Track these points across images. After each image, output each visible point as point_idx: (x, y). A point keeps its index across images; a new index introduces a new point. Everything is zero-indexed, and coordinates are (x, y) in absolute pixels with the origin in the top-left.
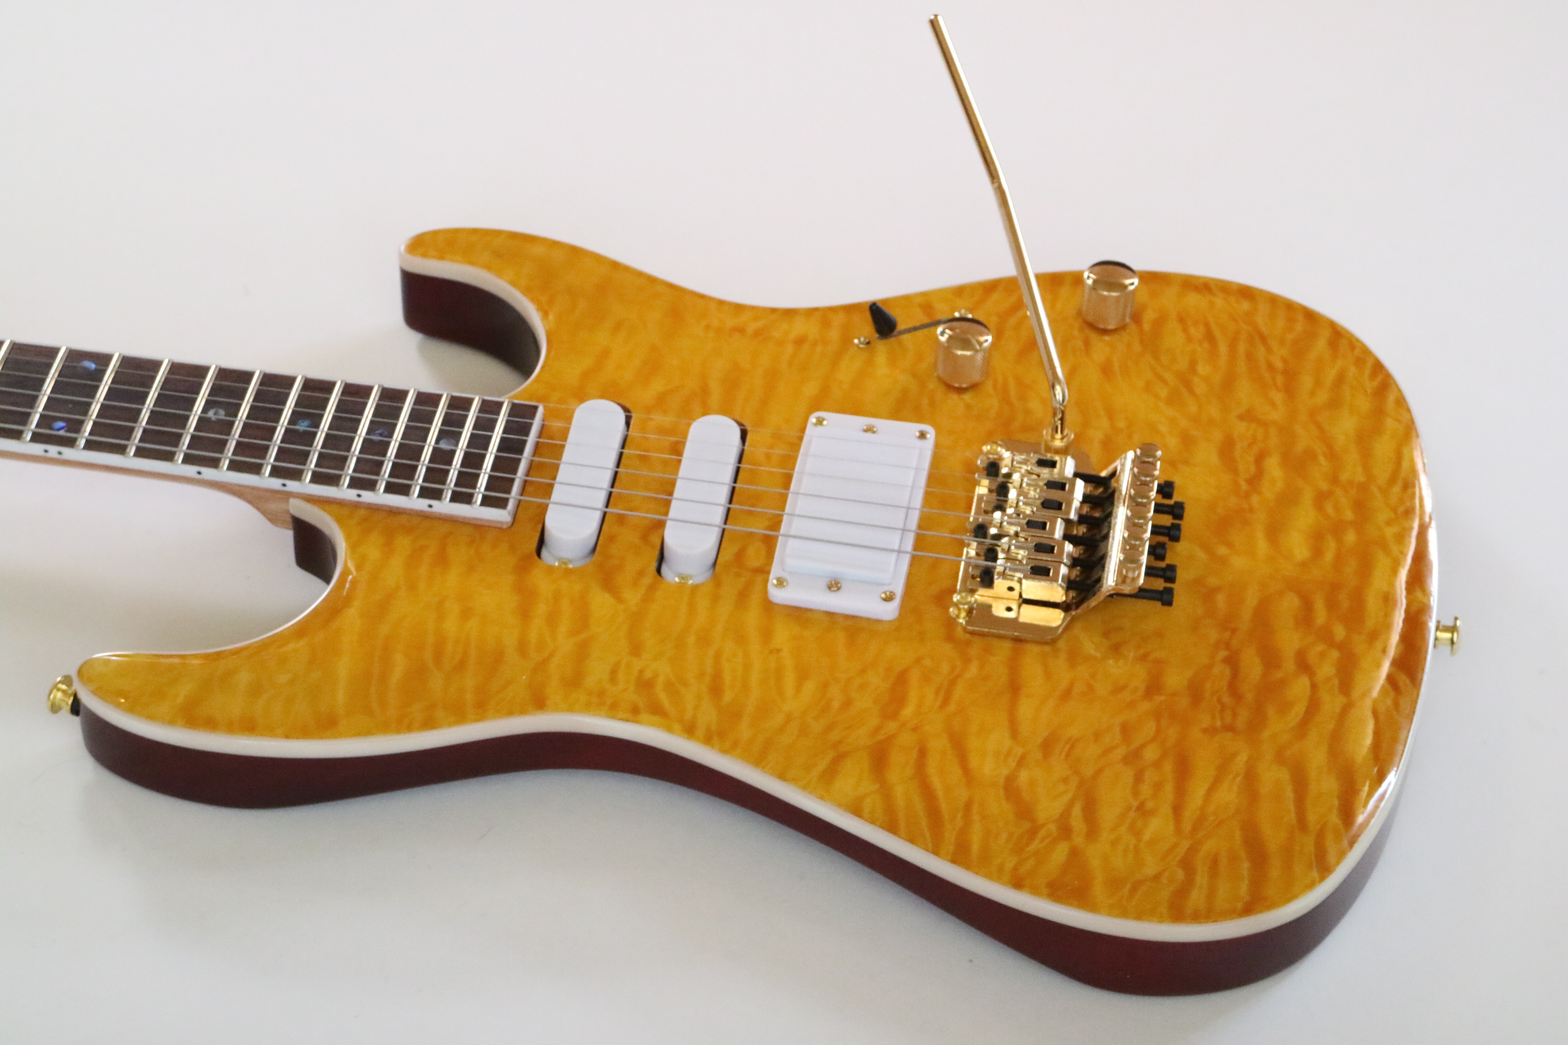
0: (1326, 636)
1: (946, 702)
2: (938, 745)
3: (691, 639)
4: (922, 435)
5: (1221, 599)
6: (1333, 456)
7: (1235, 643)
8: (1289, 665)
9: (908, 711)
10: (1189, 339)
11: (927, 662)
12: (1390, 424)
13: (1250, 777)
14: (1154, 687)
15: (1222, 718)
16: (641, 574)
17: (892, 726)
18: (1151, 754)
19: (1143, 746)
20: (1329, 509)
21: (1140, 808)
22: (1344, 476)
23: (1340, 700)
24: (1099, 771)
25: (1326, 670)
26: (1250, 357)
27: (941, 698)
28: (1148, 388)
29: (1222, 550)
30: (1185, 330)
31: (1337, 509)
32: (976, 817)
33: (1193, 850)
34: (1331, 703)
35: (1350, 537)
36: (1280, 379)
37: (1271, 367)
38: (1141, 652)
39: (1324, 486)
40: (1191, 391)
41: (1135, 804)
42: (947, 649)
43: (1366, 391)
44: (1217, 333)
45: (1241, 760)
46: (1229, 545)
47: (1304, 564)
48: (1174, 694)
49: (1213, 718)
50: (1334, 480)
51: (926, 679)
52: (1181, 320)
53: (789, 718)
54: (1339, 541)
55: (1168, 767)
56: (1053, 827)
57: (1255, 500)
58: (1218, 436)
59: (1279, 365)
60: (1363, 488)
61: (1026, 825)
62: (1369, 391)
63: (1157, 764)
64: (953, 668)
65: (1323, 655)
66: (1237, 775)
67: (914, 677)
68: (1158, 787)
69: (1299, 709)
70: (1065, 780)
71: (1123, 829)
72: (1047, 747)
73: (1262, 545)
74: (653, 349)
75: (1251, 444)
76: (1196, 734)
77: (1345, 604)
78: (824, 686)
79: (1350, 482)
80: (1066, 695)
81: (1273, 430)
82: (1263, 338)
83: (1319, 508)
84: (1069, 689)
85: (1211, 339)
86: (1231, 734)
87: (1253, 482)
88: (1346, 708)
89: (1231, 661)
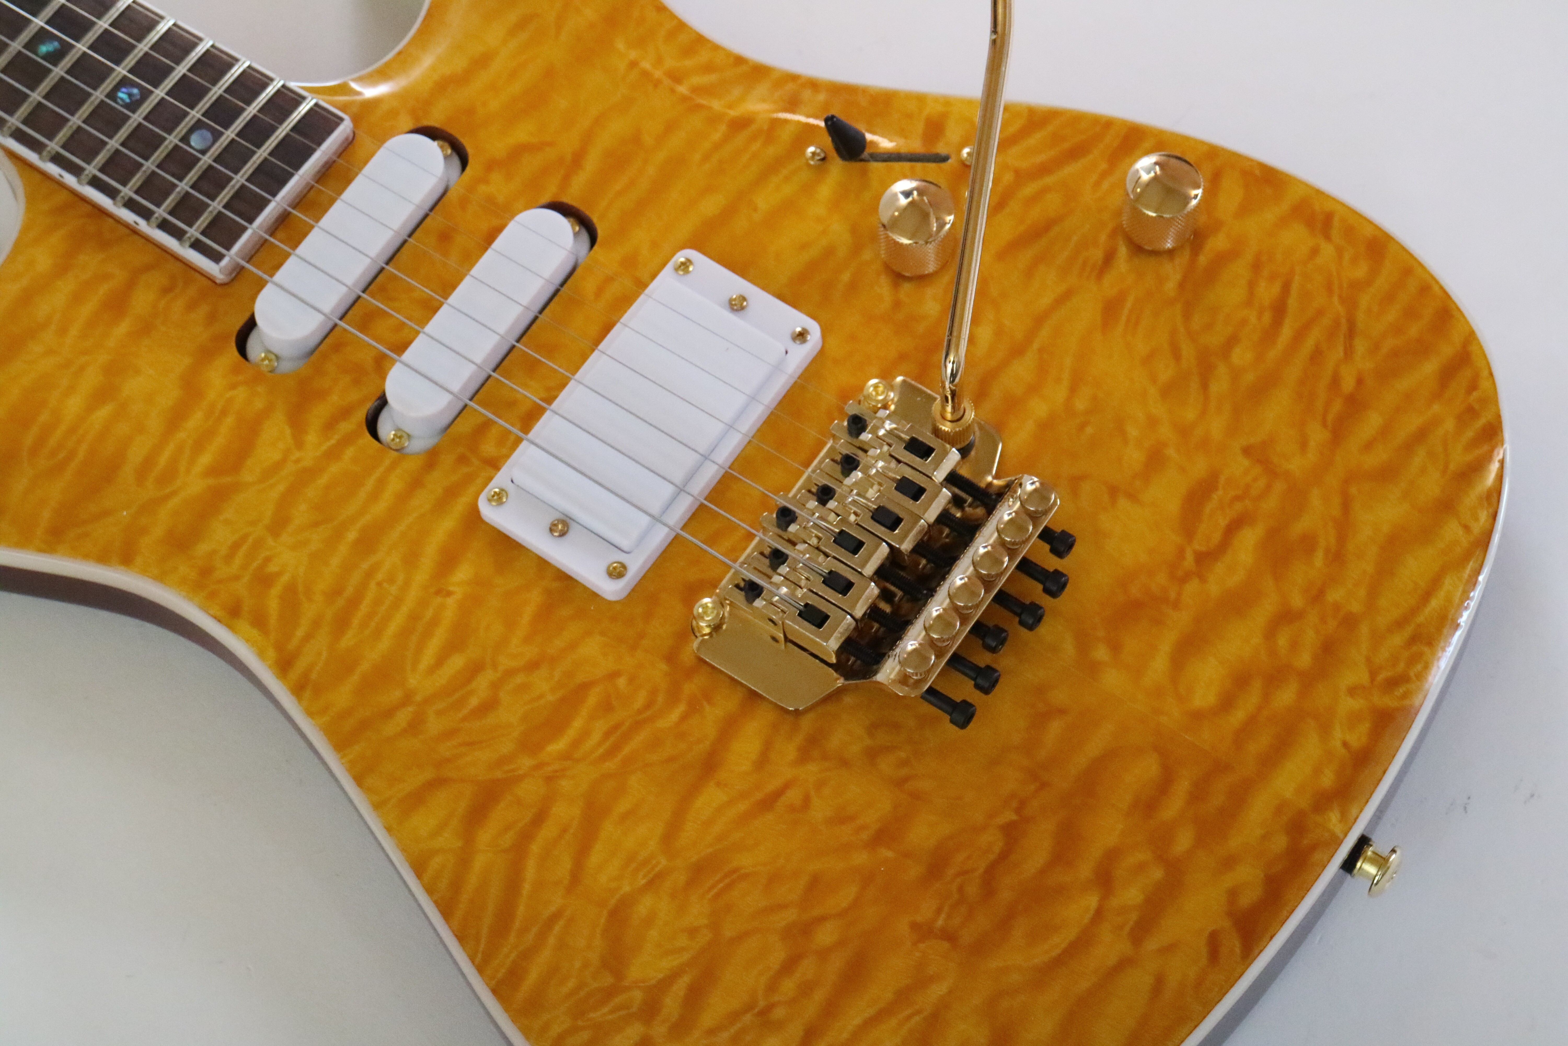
1: (611, 753)
2: (565, 814)
3: (352, 535)
4: (801, 336)
5: (1055, 728)
6: (1337, 557)
7: (1034, 805)
8: (1086, 868)
9: (558, 746)
10: (1249, 302)
11: (622, 682)
12: (1452, 531)
14: (886, 834)
15: (949, 917)
16: (345, 413)
17: (526, 762)
18: (826, 936)
19: (821, 919)
20: (1282, 641)
21: (764, 1012)
22: (1334, 595)
23: (1124, 948)
24: (741, 937)
25: (1131, 895)
26: (1317, 356)
27: (608, 744)
28: (1148, 360)
29: (1101, 653)
30: (1252, 284)
31: (1294, 645)
32: (552, 940)
34: (1109, 948)
35: (1286, 696)
36: (1337, 406)
37: (1336, 381)
38: (904, 772)
39: (1297, 601)
40: (1205, 386)
41: (762, 1004)
42: (658, 672)
43: (1446, 467)
44: (1292, 303)
45: (938, 990)
46: (1116, 648)
47: (1197, 717)
48: (907, 855)
49: (939, 911)
50: (1317, 596)
51: (606, 707)
52: (1256, 266)
53: (407, 700)
54: (1266, 697)
55: (836, 964)
56: (638, 996)
57: (1192, 587)
58: (1199, 467)
59: (1348, 384)
60: (1350, 622)
61: (608, 980)
62: (1452, 467)
63: (824, 954)
64: (650, 704)
65: (1142, 867)
66: (918, 1012)
67: (592, 699)
68: (806, 989)
69: (1058, 942)
70: (692, 932)
71: (725, 1035)
72: (700, 871)
73: (1160, 664)
74: (549, 73)
75: (1237, 498)
76: (902, 926)
77: (1217, 798)
78: (475, 669)
79: (1337, 607)
80: (768, 803)
81: (1279, 487)
82: (1351, 333)
83: (1270, 633)
84: (778, 794)
85: (1279, 310)
86: (946, 945)
87: (1205, 559)
88: (1123, 965)
89: (1013, 832)
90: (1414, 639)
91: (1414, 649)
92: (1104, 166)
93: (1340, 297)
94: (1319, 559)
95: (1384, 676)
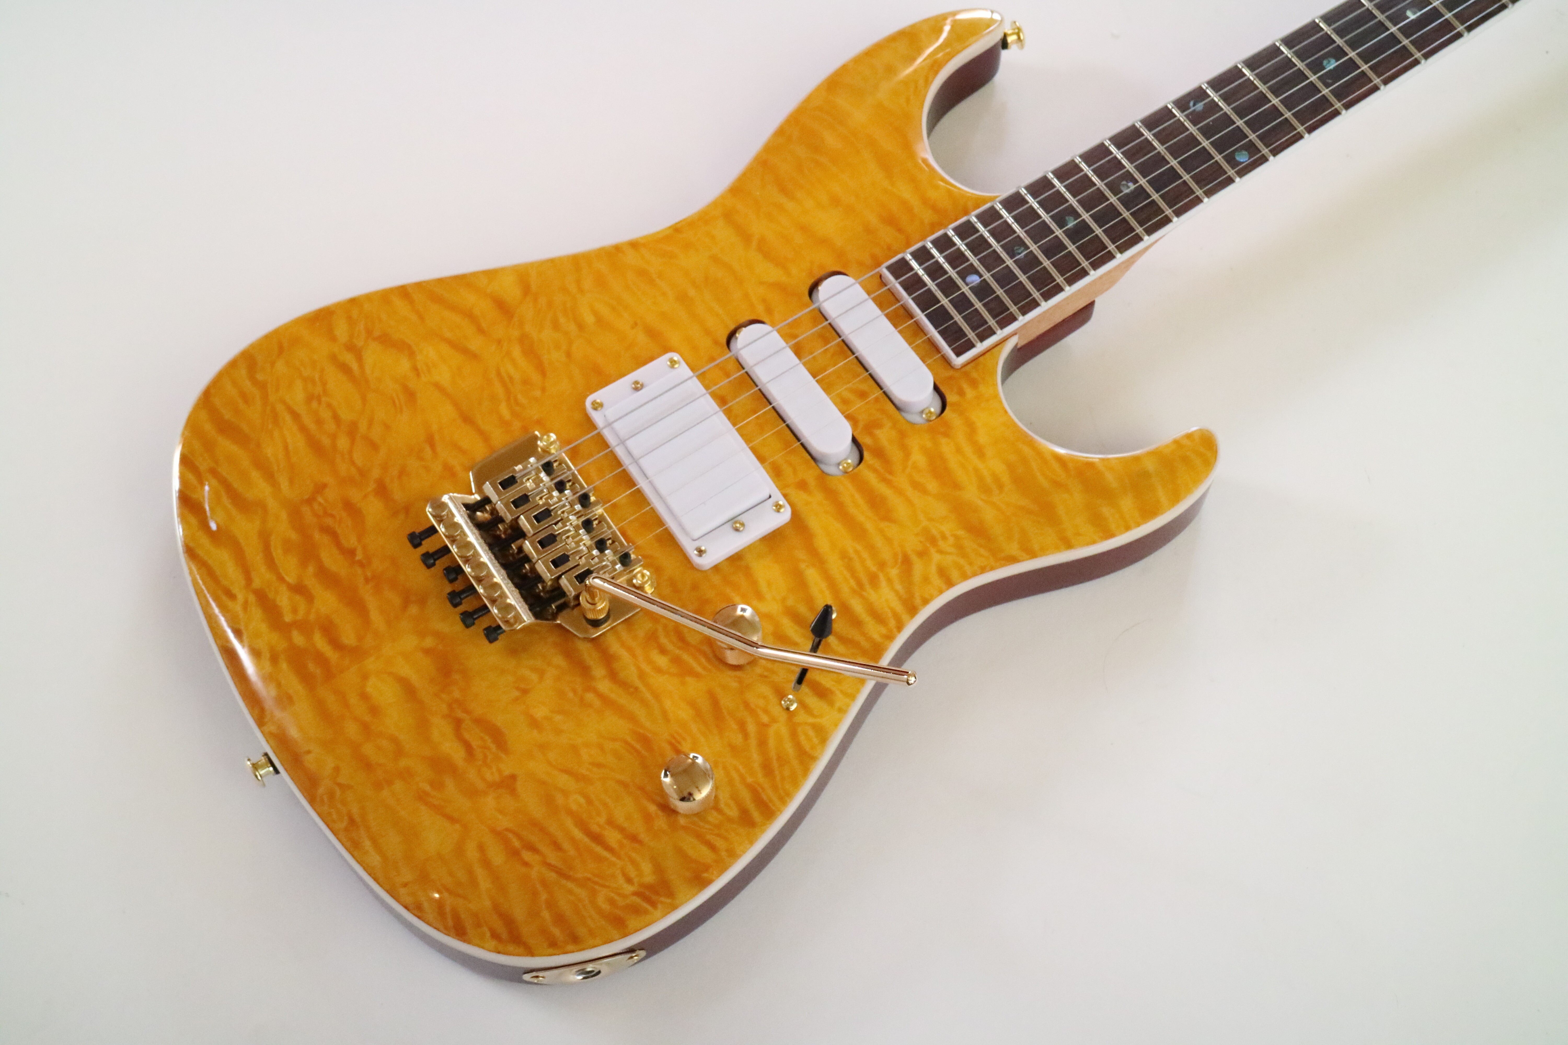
0: (303, 626)
1: (499, 374)
2: (477, 344)
3: (692, 292)
4: (703, 555)
5: (396, 600)
6: (421, 798)
7: (359, 571)
8: (310, 583)
9: (517, 352)
10: (611, 823)
11: (538, 393)
12: (407, 876)
13: (270, 476)
14: (382, 490)
15: (320, 504)
17: (516, 333)
18: (343, 443)
19: (353, 441)
20: (385, 744)
21: (319, 398)
22: (398, 786)
23: (257, 583)
24: (365, 401)
25: (284, 599)
26: (557, 847)
27: (505, 375)
28: (600, 747)
29: (429, 642)
30: (622, 830)
31: (379, 749)
32: (412, 316)
33: (265, 397)
34: (262, 576)
35: (352, 729)
36: (517, 843)
37: (533, 850)
39: (405, 763)
40: (567, 772)
41: (323, 399)
42: (534, 413)
44: (598, 849)
45: (285, 484)
46: (427, 652)
47: (365, 677)
48: (365, 496)
49: (327, 501)
50: (404, 775)
51: (526, 382)
52: (634, 838)
53: (581, 291)
54: (357, 720)
55: (326, 441)
56: (360, 343)
57: (443, 709)
58: (516, 746)
59: (527, 856)
60: (378, 787)
61: (377, 334)
63: (334, 437)
64: (517, 403)
65: (295, 611)
66: (278, 471)
67: (535, 377)
68: (319, 422)
69: (277, 553)
70: (380, 380)
71: (317, 376)
72: (411, 395)
73: (406, 670)
75: (485, 757)
76: (328, 479)
77: (312, 667)
78: (581, 327)
79: (390, 783)
80: (430, 441)
81: (480, 785)
82: (560, 873)
83: (394, 740)
84: (432, 446)
85: (597, 838)
86: (306, 497)
87: (458, 724)
88: (249, 580)
89: (350, 553)
90: (352, 821)
91: (346, 818)
92: (750, 780)
93: (589, 879)
94: (425, 787)
95: (338, 792)
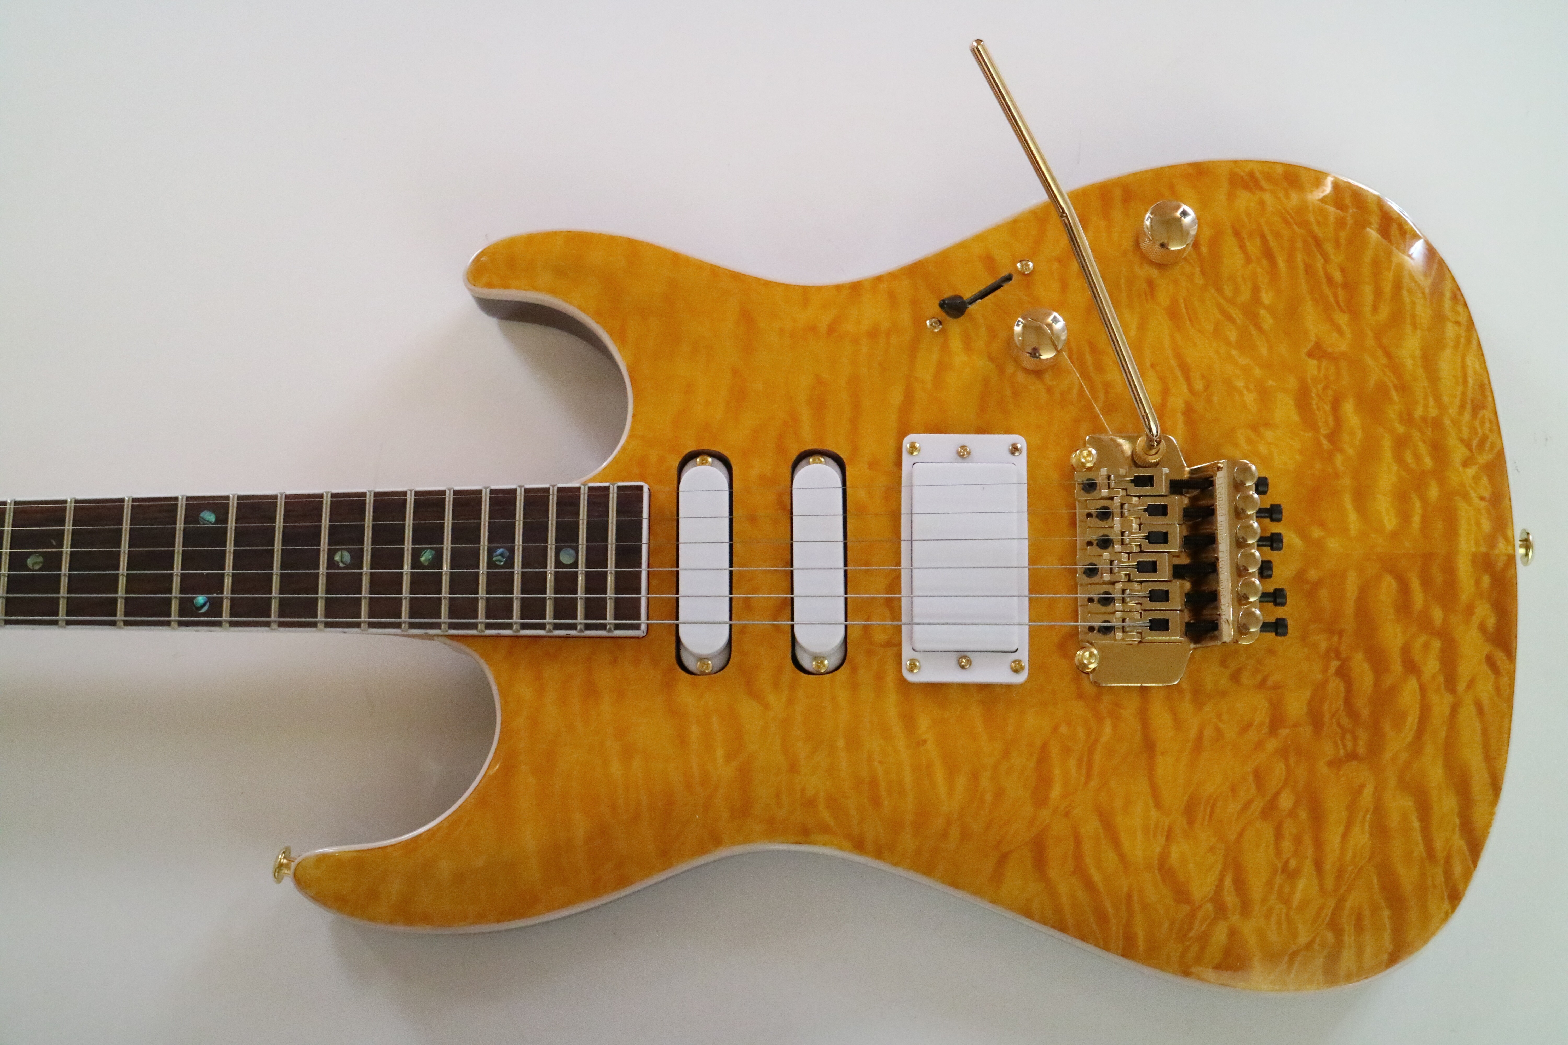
0: (1426, 626)
1: (1089, 776)
2: (1091, 827)
3: (841, 743)
4: (1014, 450)
5: (1324, 594)
6: (1403, 388)
7: (1343, 649)
8: (1397, 667)
9: (1056, 792)
10: (1248, 260)
11: (1063, 729)
12: (1450, 330)
13: (1379, 810)
14: (1276, 721)
15: (1344, 746)
16: (780, 670)
17: (1045, 814)
18: (1286, 801)
19: (1277, 795)
20: (1409, 459)
21: (1285, 869)
22: (1418, 412)
23: (1448, 699)
24: (1242, 836)
25: (1431, 666)
26: (1309, 269)
27: (1084, 772)
28: (1217, 333)
29: (1317, 532)
30: (1242, 247)
31: (1417, 458)
32: (1137, 907)
33: (1338, 909)
34: (1441, 704)
35: (1433, 492)
36: (1341, 294)
37: (1330, 279)
38: (1259, 678)
39: (1401, 429)
40: (1260, 329)
41: (1280, 865)
42: (1079, 709)
43: (1423, 293)
44: (1273, 243)
45: (1368, 793)
46: (1322, 524)
47: (1394, 536)
48: (1296, 725)
49: (1336, 746)
50: (1408, 419)
51: (1066, 751)
52: (1237, 234)
53: (949, 821)
54: (1424, 500)
55: (1303, 815)
56: (1209, 907)
57: (1339, 459)
58: (1292, 382)
59: (1337, 276)
60: (1437, 424)
61: (1186, 908)
62: (1427, 291)
63: (1292, 813)
64: (1089, 732)
65: (1426, 646)
66: (1367, 812)
67: (1055, 751)
68: (1298, 840)
69: (1412, 720)
70: (1212, 850)
71: (1273, 897)
72: (1190, 811)
73: (1353, 517)
74: (735, 372)
75: (1325, 388)
76: (1323, 769)
77: (1439, 578)
78: (975, 777)
79: (1424, 419)
80: (1198, 746)
81: (1343, 365)
82: (1318, 243)
83: (1399, 459)
84: (1200, 738)
85: (1268, 254)
86: (1355, 763)
87: (1333, 437)
88: (1455, 708)
89: (1343, 673)
90: (1475, 411)
91: (1479, 416)
92: (1103, 224)
93: (1296, 224)
94: (1395, 396)
95: (1474, 443)
